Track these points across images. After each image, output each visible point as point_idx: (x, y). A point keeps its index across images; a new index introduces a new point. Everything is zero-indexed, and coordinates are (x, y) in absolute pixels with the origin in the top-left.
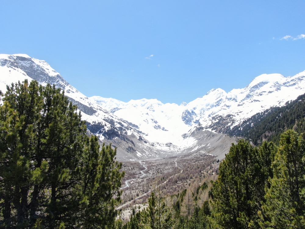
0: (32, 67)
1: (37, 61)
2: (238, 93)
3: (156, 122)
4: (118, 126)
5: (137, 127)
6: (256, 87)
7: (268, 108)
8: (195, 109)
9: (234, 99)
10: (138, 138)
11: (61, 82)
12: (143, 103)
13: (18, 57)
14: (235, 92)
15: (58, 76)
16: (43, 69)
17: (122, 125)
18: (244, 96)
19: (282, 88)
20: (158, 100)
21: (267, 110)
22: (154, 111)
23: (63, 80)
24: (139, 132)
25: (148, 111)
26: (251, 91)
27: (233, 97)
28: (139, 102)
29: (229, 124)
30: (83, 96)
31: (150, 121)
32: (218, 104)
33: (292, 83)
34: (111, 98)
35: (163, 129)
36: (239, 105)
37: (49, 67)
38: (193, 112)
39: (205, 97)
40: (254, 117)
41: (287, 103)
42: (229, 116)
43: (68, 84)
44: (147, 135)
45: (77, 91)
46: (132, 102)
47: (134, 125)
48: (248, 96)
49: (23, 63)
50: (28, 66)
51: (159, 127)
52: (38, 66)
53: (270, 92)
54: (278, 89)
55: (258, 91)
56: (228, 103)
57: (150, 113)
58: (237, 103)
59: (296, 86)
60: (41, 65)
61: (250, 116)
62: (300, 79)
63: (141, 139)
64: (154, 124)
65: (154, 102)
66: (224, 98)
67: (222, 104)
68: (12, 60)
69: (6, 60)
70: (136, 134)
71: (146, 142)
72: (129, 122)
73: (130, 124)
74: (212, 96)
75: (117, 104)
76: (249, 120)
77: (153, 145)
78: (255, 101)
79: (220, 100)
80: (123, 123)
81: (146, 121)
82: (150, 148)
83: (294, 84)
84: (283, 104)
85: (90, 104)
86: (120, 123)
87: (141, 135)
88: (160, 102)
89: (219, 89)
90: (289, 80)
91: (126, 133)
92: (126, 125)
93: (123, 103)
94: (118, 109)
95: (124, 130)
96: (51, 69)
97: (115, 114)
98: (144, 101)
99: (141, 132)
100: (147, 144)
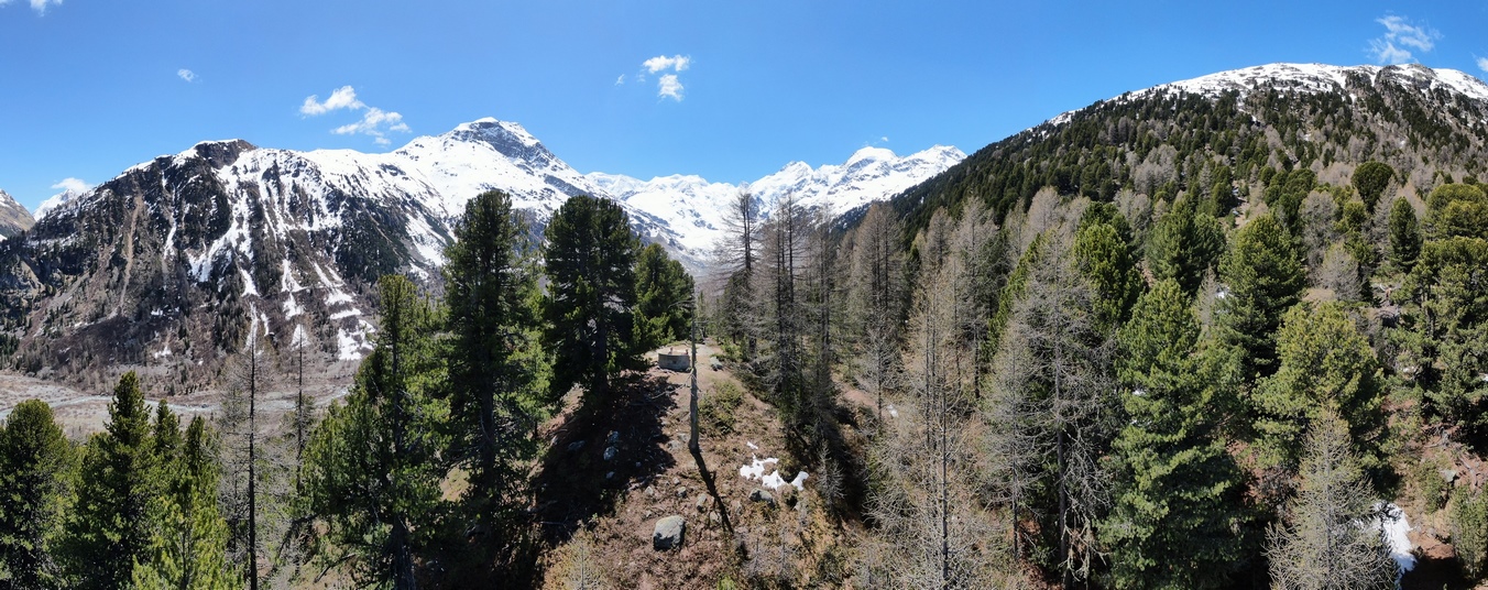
0: (500, 136)
1: (506, 126)
2: (831, 172)
3: (697, 215)
4: (635, 222)
5: (666, 223)
6: (857, 165)
7: (868, 201)
8: (762, 193)
9: (824, 181)
10: (668, 241)
11: (542, 154)
12: (676, 181)
13: (481, 124)
14: (827, 170)
15: (537, 145)
16: (516, 137)
17: (642, 221)
18: (839, 177)
19: (892, 172)
20: (700, 176)
21: (867, 205)
22: (693, 196)
23: (545, 151)
24: (669, 232)
25: (683, 196)
26: (850, 172)
27: (823, 177)
28: (667, 180)
29: (814, 221)
30: (577, 175)
31: (688, 214)
32: (799, 187)
33: (904, 167)
34: (620, 176)
35: (710, 227)
36: (829, 193)
37: (524, 132)
38: (758, 199)
39: (779, 174)
40: (849, 213)
41: (893, 196)
42: (814, 208)
43: (553, 157)
44: (682, 237)
45: (567, 167)
46: (657, 180)
47: (661, 221)
48: (845, 180)
49: (488, 132)
50: (495, 134)
51: (703, 223)
52: (509, 133)
53: (875, 177)
54: (887, 173)
55: (860, 173)
56: (814, 187)
57: (688, 199)
58: (828, 189)
59: (908, 172)
60: (512, 130)
61: (843, 211)
62: (914, 163)
63: (672, 243)
64: (695, 218)
65: (694, 179)
66: (809, 178)
67: (806, 188)
68: (475, 131)
69: (467, 132)
70: (664, 235)
71: (681, 249)
72: (653, 215)
73: (655, 218)
74: (788, 176)
75: (630, 184)
76: (841, 217)
77: (693, 254)
78: (853, 188)
79: (803, 181)
80: (643, 218)
81: (682, 213)
82: (687, 258)
83: (907, 169)
84: (888, 198)
85: (588, 188)
86: (637, 218)
87: (674, 237)
88: (704, 181)
89: (802, 162)
90: (901, 162)
91: (649, 234)
92: (647, 220)
93: (642, 182)
94: (634, 194)
95: (646, 229)
96: (527, 135)
97: (628, 202)
98: (677, 178)
99: (672, 232)
100: (683, 252)
